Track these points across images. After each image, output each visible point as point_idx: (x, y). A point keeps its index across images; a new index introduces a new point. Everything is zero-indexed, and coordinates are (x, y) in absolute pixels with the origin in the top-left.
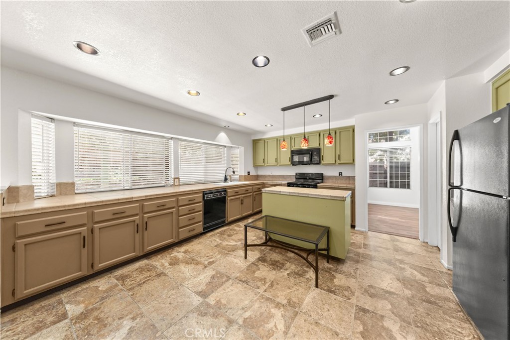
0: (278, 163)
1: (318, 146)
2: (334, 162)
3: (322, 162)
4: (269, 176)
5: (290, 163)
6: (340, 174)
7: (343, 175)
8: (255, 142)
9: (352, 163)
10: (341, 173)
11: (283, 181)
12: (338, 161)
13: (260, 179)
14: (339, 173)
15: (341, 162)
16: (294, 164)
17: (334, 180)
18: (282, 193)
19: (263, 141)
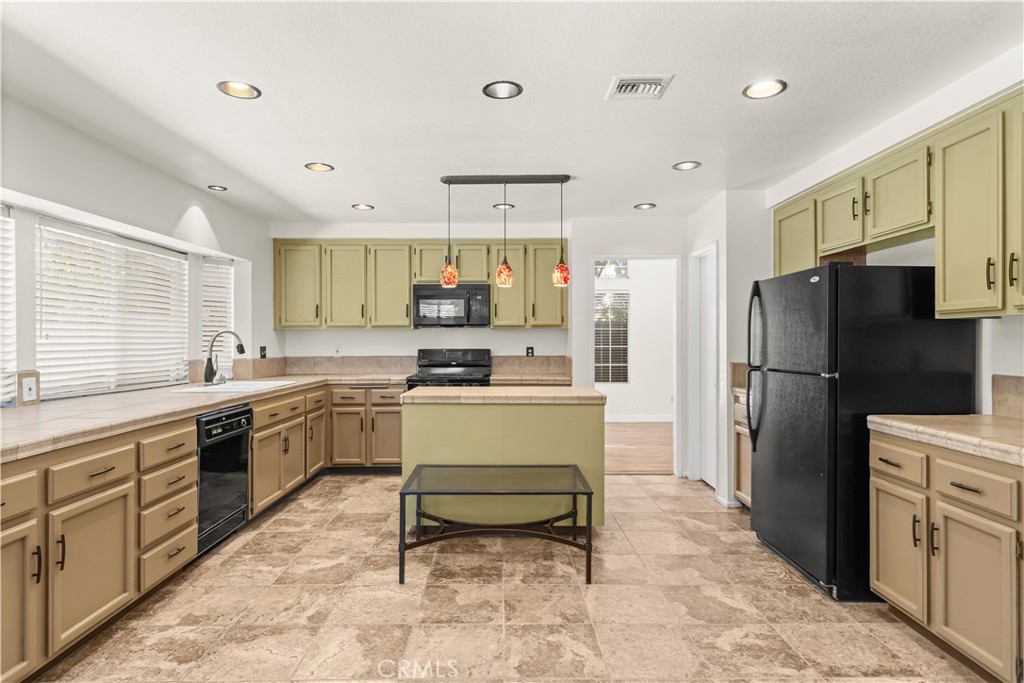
0: (367, 321)
1: (485, 278)
2: (522, 323)
3: (496, 321)
4: (330, 359)
5: (406, 322)
6: (530, 350)
7: (535, 354)
8: (282, 249)
9: (561, 326)
10: (532, 348)
11: (377, 373)
12: (531, 321)
13: (295, 370)
14: (528, 349)
15: (537, 323)
16: (420, 322)
17: (516, 368)
18: (463, 401)
19: (317, 248)
